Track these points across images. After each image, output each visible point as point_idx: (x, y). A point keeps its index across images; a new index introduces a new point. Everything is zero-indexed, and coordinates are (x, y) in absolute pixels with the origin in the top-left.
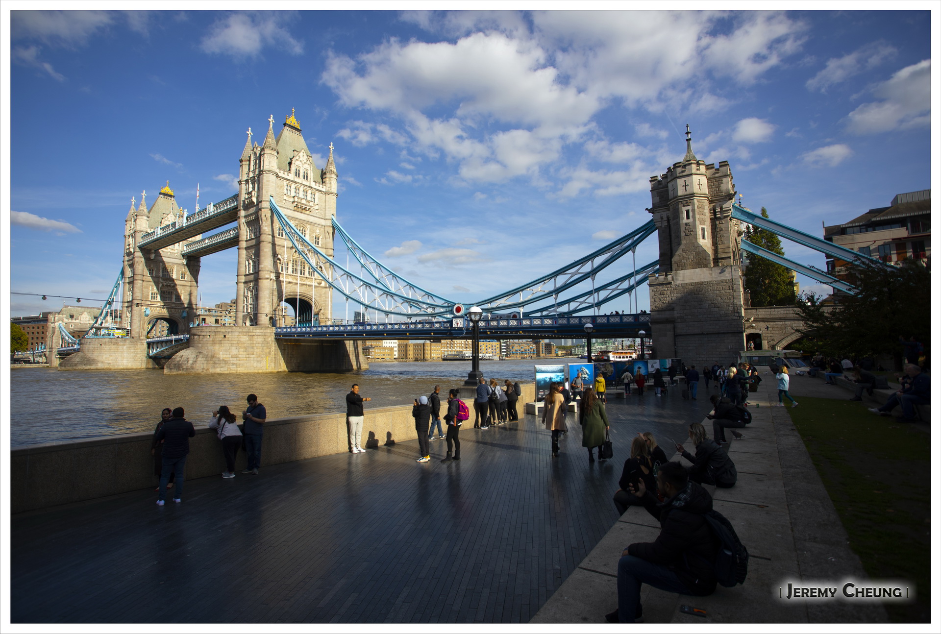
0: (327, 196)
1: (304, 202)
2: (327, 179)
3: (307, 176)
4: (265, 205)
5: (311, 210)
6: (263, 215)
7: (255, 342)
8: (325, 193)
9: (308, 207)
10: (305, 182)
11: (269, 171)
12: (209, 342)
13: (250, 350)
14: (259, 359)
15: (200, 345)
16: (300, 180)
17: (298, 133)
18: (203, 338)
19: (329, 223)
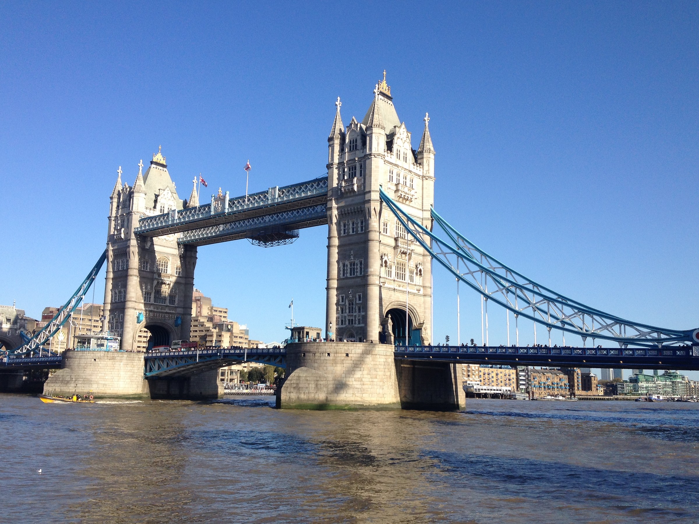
0: (425, 181)
1: (406, 190)
2: (425, 160)
3: (406, 158)
4: (375, 196)
5: (412, 200)
6: (372, 208)
7: (378, 363)
8: (423, 177)
9: (410, 197)
10: (406, 166)
11: (379, 155)
12: (329, 362)
13: (373, 372)
14: (381, 383)
15: (316, 365)
16: (401, 163)
17: (389, 102)
18: (320, 357)
19: (428, 215)
